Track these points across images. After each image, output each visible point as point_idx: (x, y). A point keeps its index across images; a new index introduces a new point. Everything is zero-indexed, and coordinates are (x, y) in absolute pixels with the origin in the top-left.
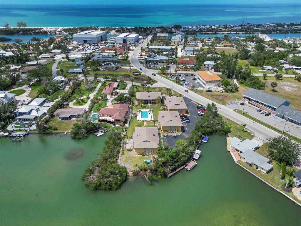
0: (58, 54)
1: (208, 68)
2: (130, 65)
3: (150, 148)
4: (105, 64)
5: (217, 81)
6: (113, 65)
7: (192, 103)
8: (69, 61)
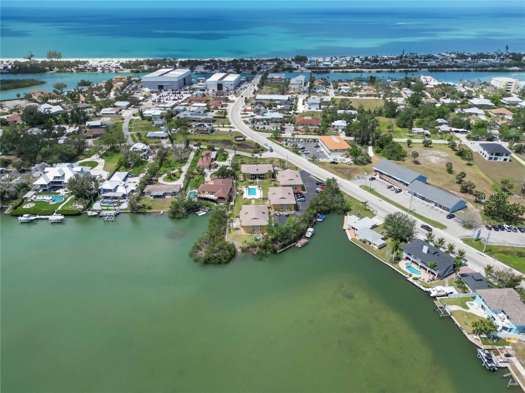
0: (125, 108)
1: (337, 130)
2: (230, 126)
3: (258, 226)
4: (197, 125)
5: (344, 150)
6: (208, 126)
7: (311, 178)
8: (143, 120)
